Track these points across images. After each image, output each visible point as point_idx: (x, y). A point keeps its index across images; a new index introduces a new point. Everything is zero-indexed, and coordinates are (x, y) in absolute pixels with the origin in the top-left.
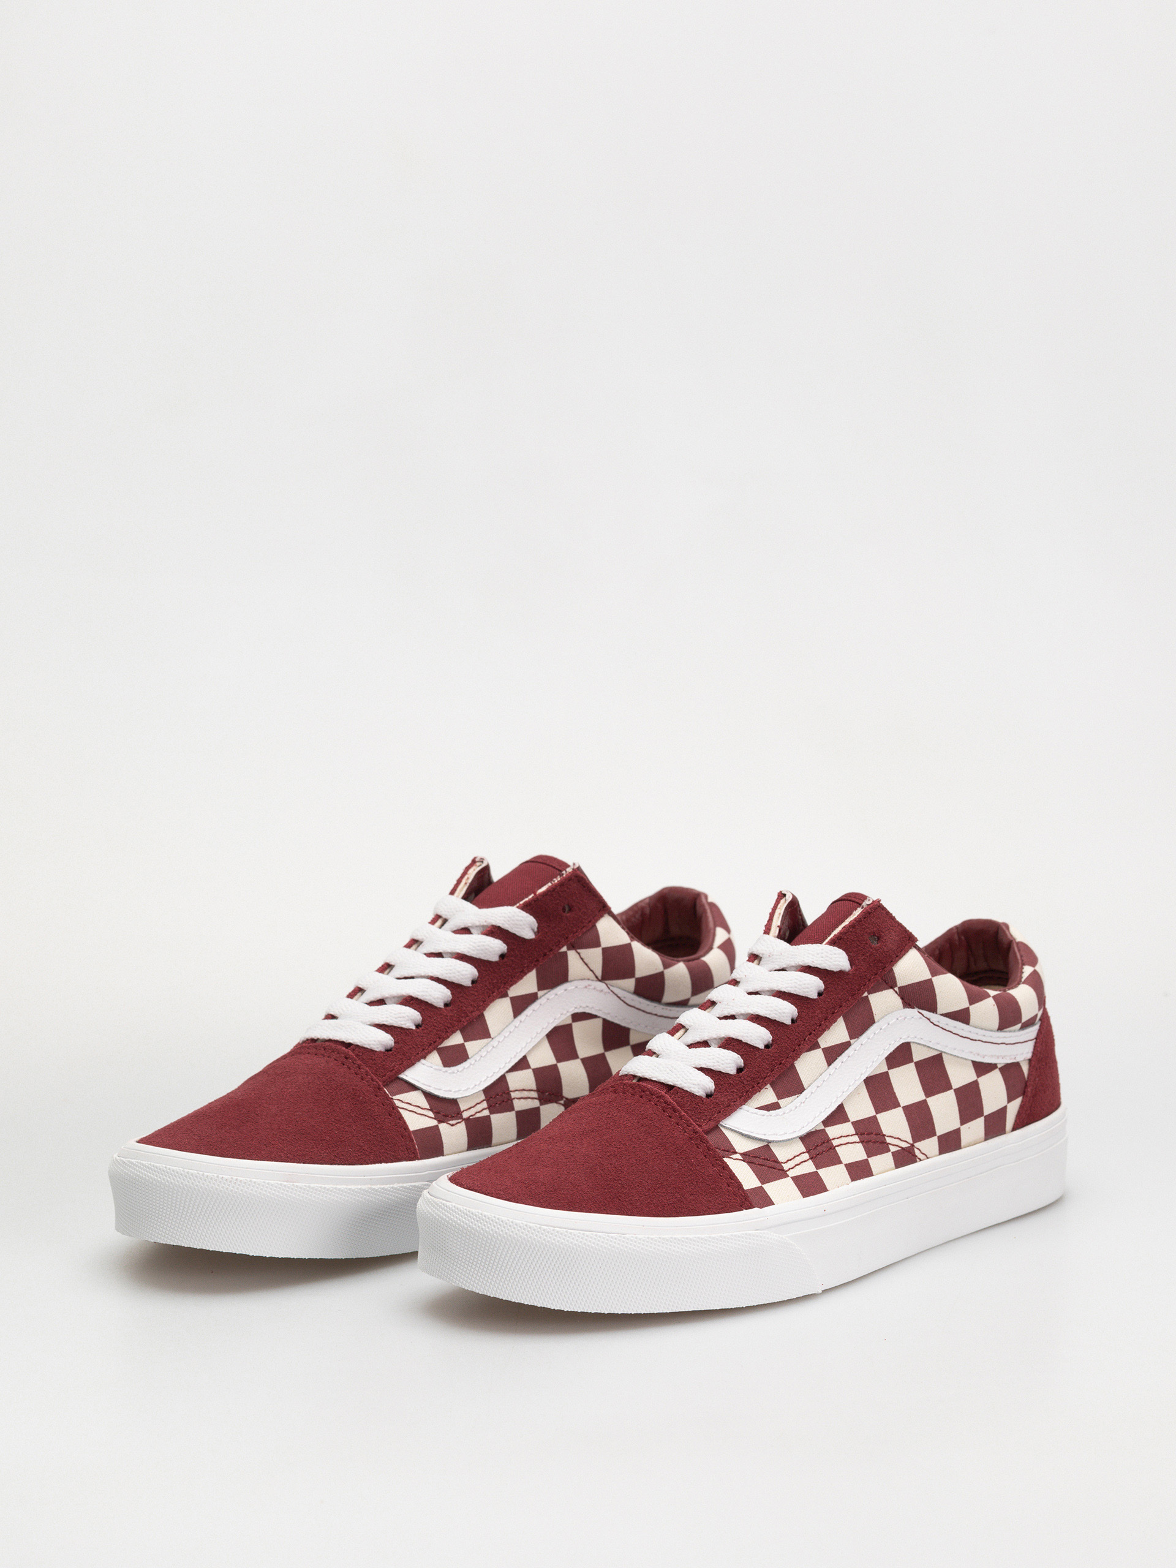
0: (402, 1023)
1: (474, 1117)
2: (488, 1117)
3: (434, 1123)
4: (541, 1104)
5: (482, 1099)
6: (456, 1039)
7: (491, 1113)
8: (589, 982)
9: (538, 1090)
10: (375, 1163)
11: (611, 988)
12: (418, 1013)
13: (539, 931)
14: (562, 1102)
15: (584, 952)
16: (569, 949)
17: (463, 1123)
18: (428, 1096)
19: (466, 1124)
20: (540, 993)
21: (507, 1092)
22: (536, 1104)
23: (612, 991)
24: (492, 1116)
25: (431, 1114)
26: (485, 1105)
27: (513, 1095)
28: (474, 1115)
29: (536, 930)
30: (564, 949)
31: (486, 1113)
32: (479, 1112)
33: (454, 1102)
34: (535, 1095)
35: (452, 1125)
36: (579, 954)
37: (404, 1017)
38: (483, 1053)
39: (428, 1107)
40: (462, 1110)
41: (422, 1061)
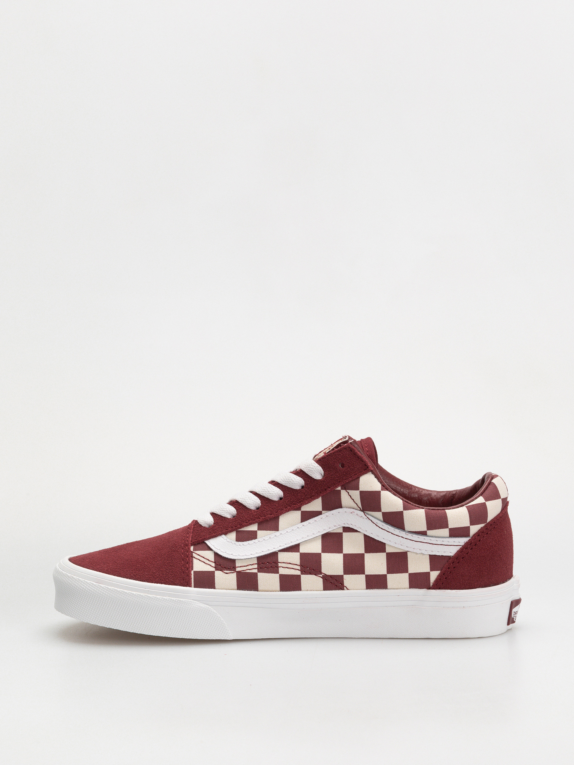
0: (222, 514)
1: (245, 571)
2: (257, 573)
3: (213, 569)
4: (302, 574)
5: (255, 563)
6: (254, 527)
7: (259, 571)
8: (354, 510)
9: (301, 565)
10: (157, 583)
11: (367, 516)
12: (235, 510)
13: (325, 476)
14: (321, 576)
15: (351, 492)
16: (342, 489)
17: (235, 573)
18: (216, 554)
19: (237, 575)
20: (323, 512)
21: (276, 562)
22: (298, 573)
23: (367, 517)
24: (259, 574)
25: (213, 565)
26: (256, 566)
27: (280, 565)
28: (245, 570)
29: (323, 475)
30: (339, 488)
31: (255, 571)
32: (250, 570)
33: (234, 561)
34: (299, 568)
35: (227, 573)
36: (348, 493)
37: (225, 511)
38: (266, 538)
39: (213, 560)
40: (237, 566)
41: (223, 536)
